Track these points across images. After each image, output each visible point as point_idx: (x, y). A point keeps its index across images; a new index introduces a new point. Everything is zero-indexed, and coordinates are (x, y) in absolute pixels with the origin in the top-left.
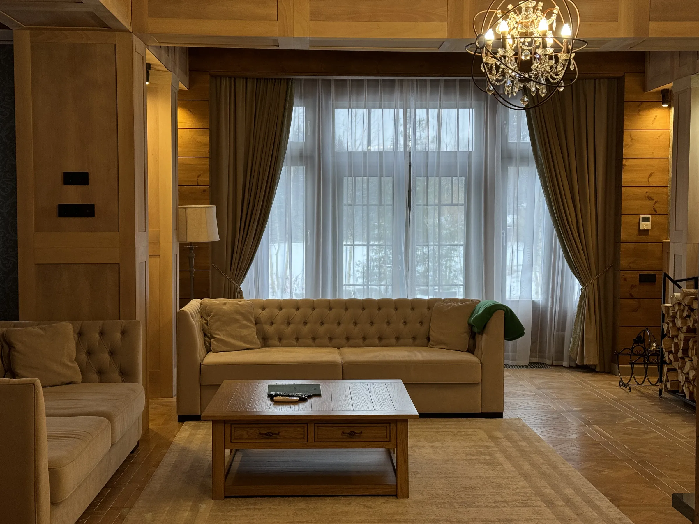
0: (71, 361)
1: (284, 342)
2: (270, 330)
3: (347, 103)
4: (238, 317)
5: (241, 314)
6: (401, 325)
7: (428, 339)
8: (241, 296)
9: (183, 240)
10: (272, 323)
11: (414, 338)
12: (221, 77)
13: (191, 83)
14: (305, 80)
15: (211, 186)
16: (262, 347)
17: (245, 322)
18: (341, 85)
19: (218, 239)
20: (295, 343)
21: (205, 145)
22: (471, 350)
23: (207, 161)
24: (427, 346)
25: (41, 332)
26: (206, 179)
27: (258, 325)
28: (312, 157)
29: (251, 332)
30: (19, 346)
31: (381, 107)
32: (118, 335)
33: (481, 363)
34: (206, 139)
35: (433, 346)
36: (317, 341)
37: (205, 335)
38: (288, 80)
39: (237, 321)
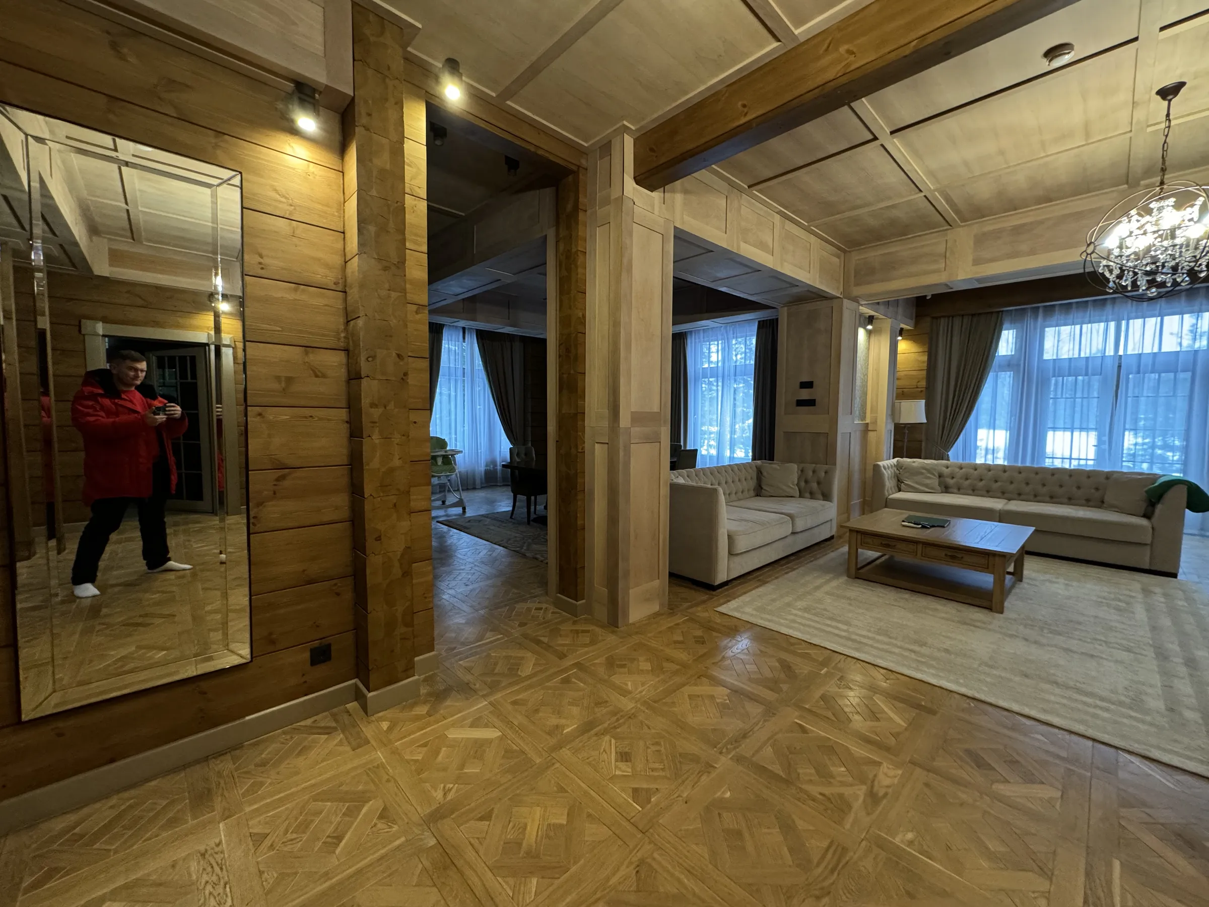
0: (793, 485)
1: (962, 491)
2: (951, 482)
3: (1054, 323)
4: (924, 471)
5: (926, 469)
6: (1074, 489)
7: (1103, 502)
8: (948, 460)
9: (896, 421)
10: (953, 478)
11: (1088, 500)
12: (940, 317)
13: (916, 324)
14: (1016, 310)
15: (926, 388)
16: (942, 492)
17: (929, 475)
18: (1049, 311)
19: (925, 421)
20: (971, 492)
21: (924, 362)
22: (1147, 516)
23: (925, 373)
24: (1100, 507)
25: (778, 468)
26: (923, 383)
27: (941, 479)
28: (1018, 365)
29: (935, 482)
30: (765, 474)
31: (1090, 322)
32: (823, 474)
33: (1153, 528)
34: (925, 358)
35: (1106, 508)
36: (990, 493)
37: (898, 480)
38: (998, 312)
39: (922, 473)
